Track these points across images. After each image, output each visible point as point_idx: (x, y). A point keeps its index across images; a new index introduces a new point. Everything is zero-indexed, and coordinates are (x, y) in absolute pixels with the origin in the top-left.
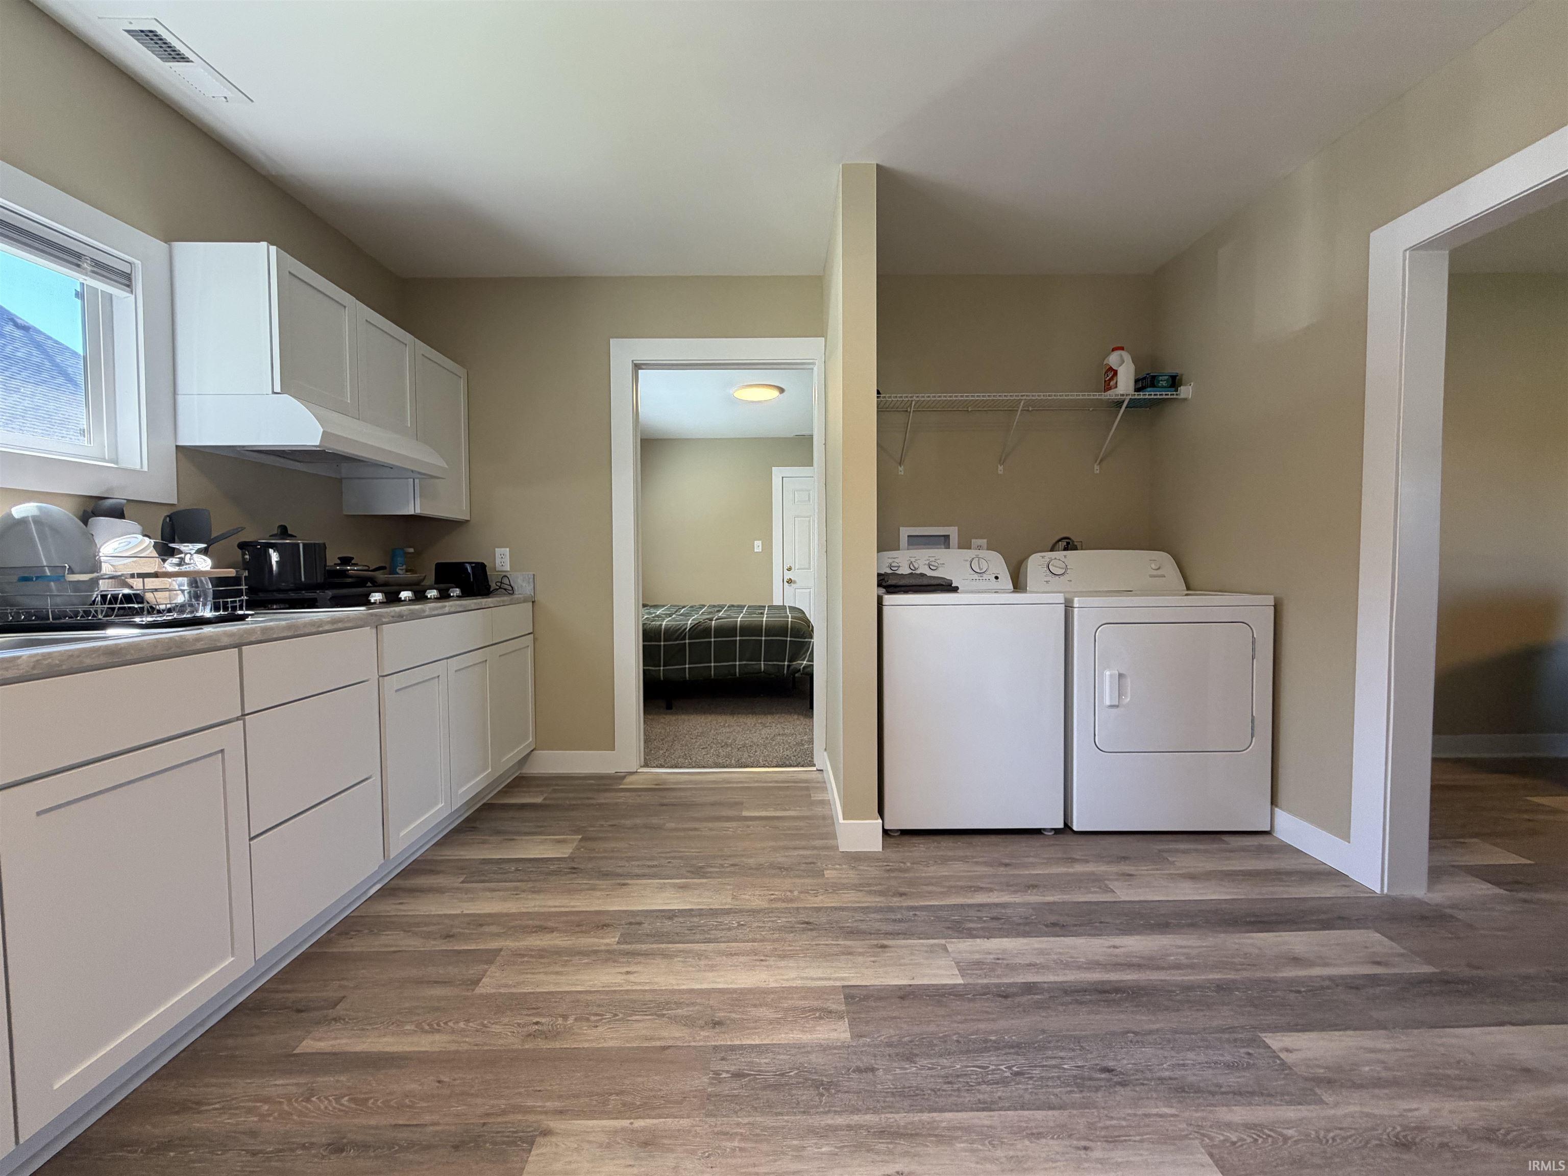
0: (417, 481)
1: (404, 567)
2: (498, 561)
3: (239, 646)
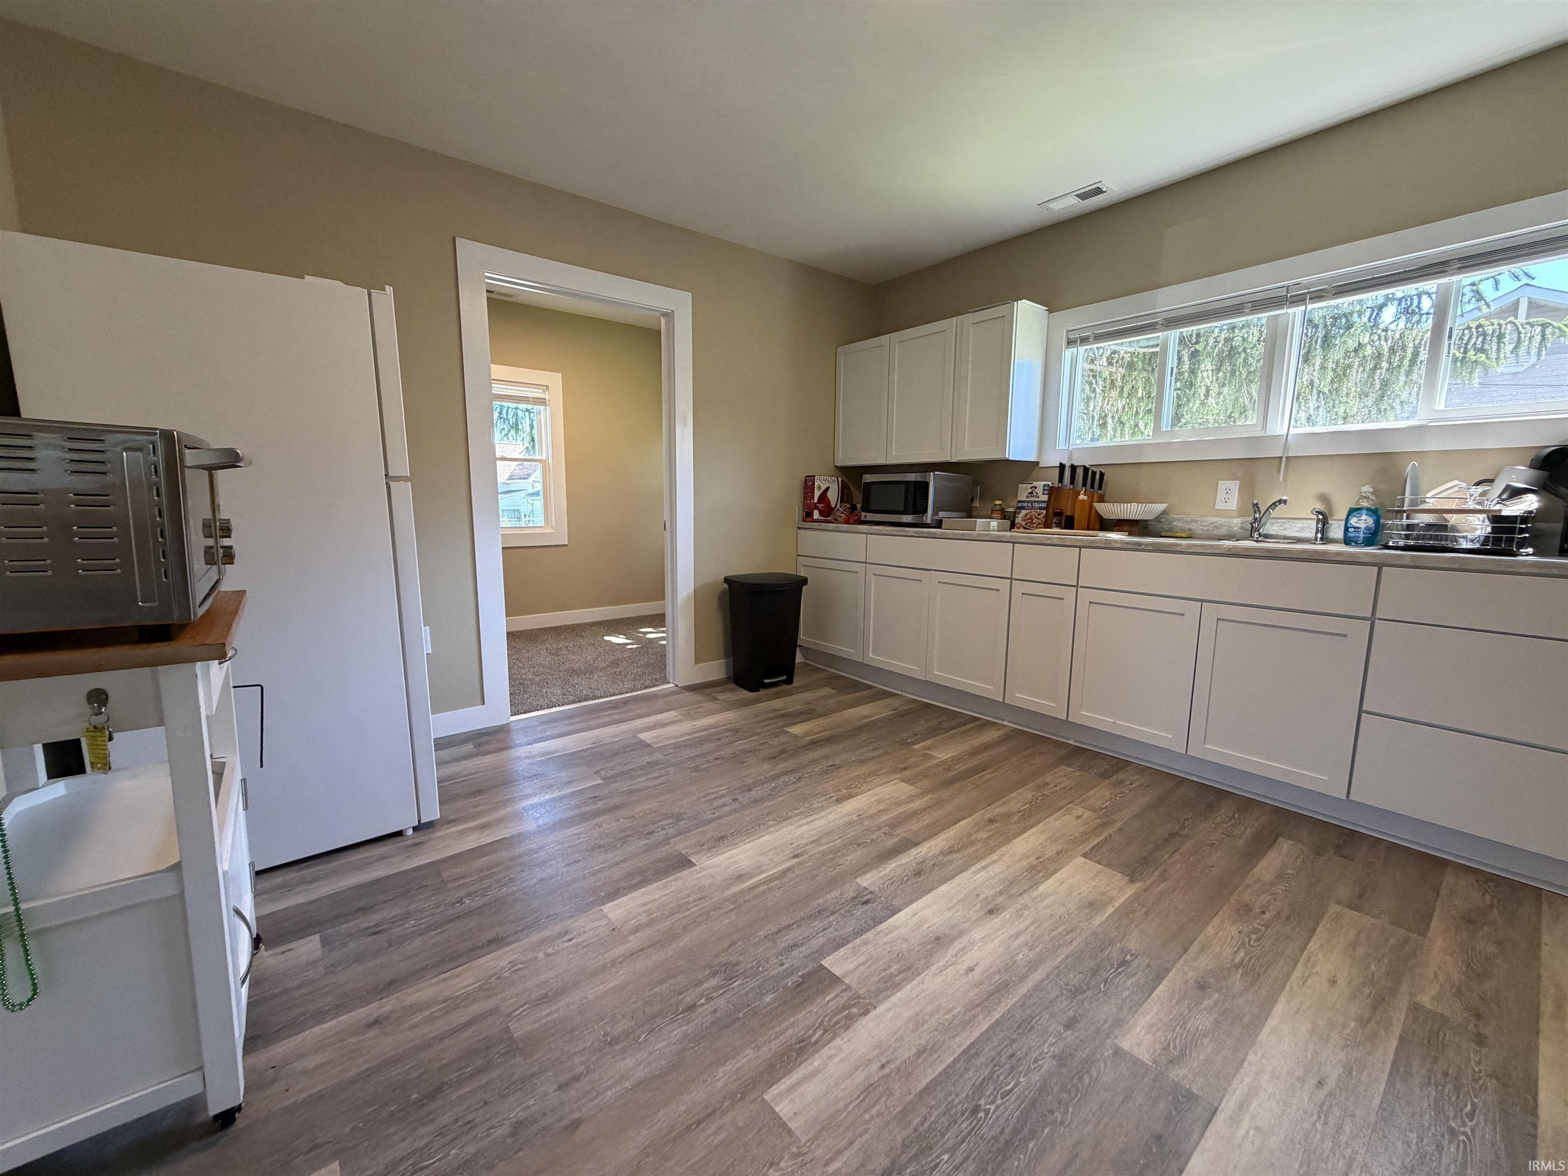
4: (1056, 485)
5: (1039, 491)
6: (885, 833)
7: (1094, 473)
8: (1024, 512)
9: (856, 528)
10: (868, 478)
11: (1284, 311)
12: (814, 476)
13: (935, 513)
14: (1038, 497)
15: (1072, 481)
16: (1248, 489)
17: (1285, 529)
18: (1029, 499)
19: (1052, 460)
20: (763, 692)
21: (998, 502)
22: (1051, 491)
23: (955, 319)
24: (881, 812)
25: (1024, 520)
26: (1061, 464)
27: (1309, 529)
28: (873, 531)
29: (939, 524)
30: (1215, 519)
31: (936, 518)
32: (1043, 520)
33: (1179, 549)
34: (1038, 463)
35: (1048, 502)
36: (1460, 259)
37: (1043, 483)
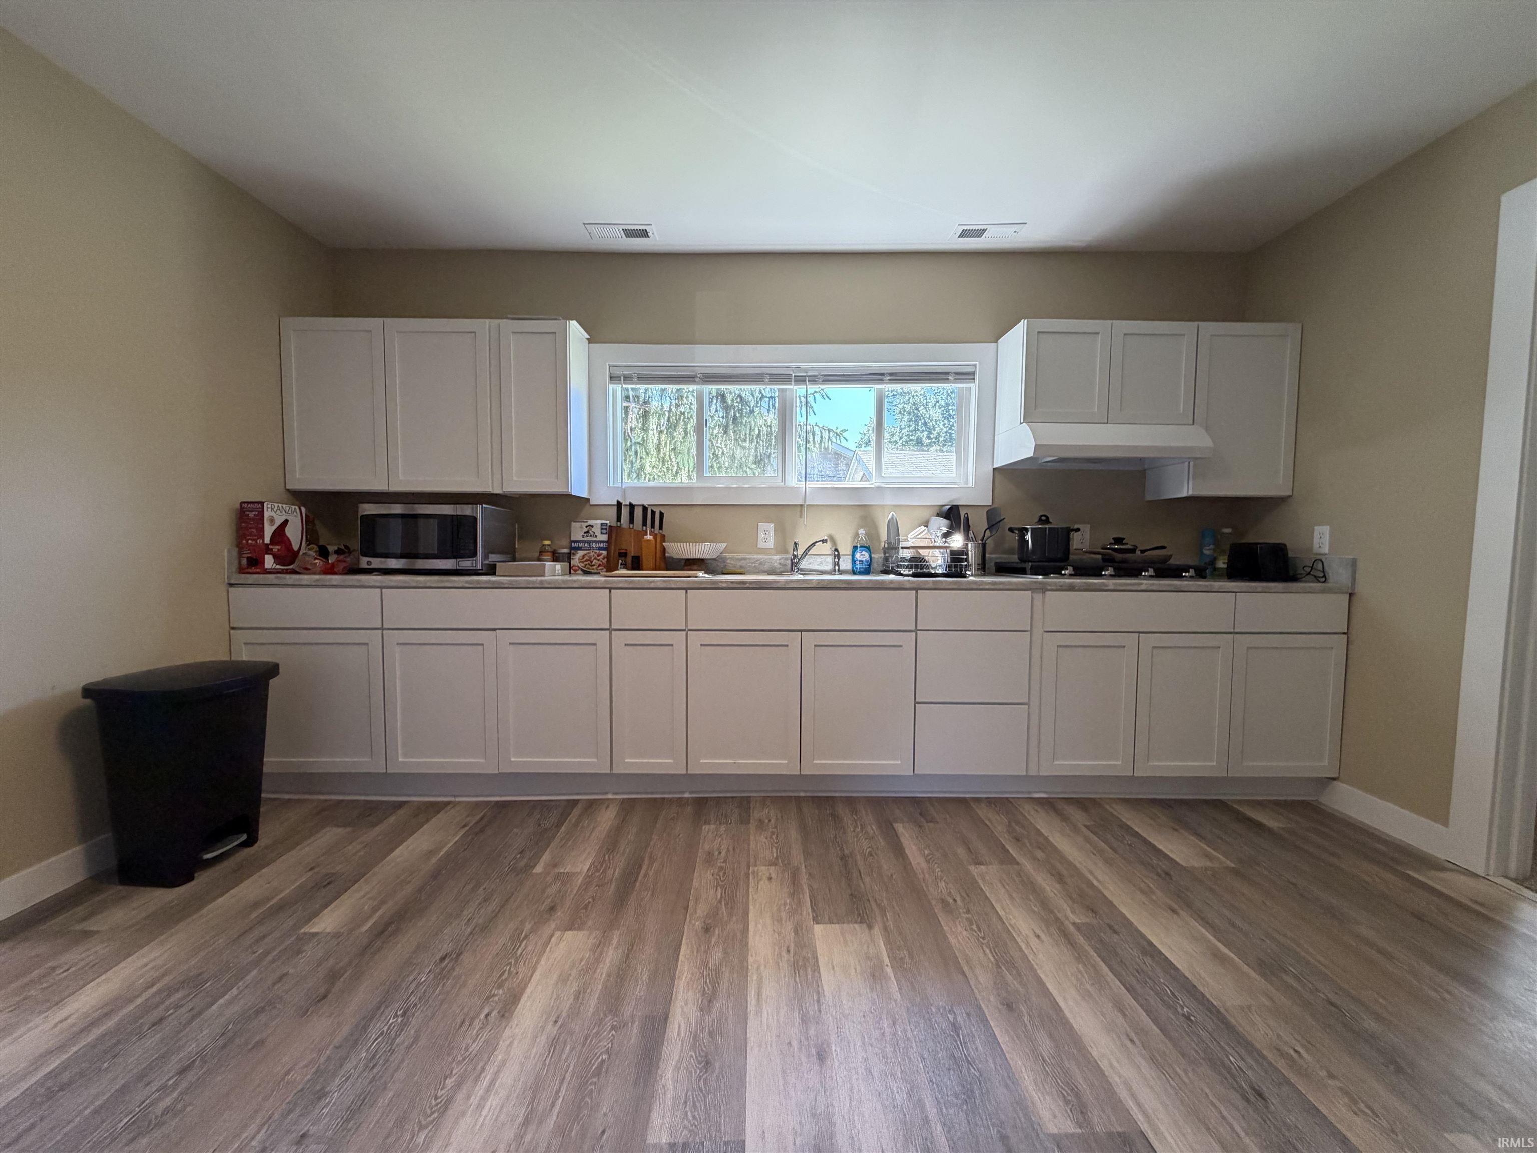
0: (1192, 464)
1: (1212, 547)
2: (1316, 541)
3: (916, 589)
4: (614, 524)
5: (597, 530)
6: (613, 1028)
7: (653, 513)
8: (581, 554)
9: (360, 580)
10: (369, 509)
11: (790, 387)
12: (262, 503)
13: (486, 557)
14: (596, 537)
15: (632, 520)
16: (781, 532)
17: (810, 564)
18: (586, 539)
19: (604, 496)
20: (202, 879)
21: (547, 543)
22: (611, 531)
23: (487, 321)
24: (578, 996)
25: (583, 562)
26: (618, 502)
27: (827, 564)
28: (393, 584)
29: (491, 570)
30: (760, 557)
31: (487, 562)
32: (605, 561)
33: (778, 585)
34: (588, 500)
35: (609, 542)
36: (891, 374)
37: (599, 522)
